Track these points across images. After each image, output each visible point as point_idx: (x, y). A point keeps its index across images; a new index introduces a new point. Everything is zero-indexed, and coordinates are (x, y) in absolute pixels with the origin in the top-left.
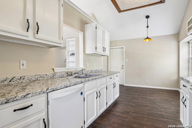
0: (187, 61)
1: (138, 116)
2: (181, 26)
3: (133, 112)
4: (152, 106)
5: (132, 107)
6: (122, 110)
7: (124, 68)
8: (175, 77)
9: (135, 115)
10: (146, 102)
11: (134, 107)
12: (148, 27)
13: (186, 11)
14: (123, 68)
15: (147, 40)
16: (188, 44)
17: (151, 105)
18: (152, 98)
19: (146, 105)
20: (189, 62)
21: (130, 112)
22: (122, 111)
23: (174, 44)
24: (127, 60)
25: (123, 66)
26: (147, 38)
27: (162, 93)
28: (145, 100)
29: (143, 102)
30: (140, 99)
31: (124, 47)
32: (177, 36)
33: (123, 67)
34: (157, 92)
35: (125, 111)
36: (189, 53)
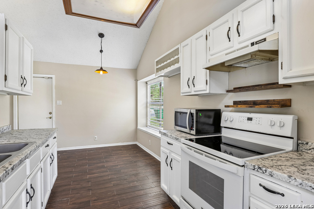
0: (145, 105)
1: (106, 202)
2: (140, 61)
3: (95, 200)
4: (117, 177)
5: (89, 190)
6: (73, 204)
7: (54, 118)
8: (133, 127)
9: (100, 203)
10: (107, 173)
11: (91, 190)
12: (101, 51)
13: (146, 44)
14: (50, 118)
15: (101, 72)
16: (145, 84)
17: (115, 177)
18: (110, 164)
19: (109, 179)
20: (147, 107)
21: (89, 201)
22: (74, 206)
23: (130, 82)
24: (60, 102)
25: (50, 113)
26: (101, 69)
27: (120, 152)
28: (103, 170)
29: (102, 174)
30: (95, 171)
31: (53, 76)
32: (135, 73)
33: (50, 116)
34: (114, 152)
35: (81, 203)
36: (147, 96)
